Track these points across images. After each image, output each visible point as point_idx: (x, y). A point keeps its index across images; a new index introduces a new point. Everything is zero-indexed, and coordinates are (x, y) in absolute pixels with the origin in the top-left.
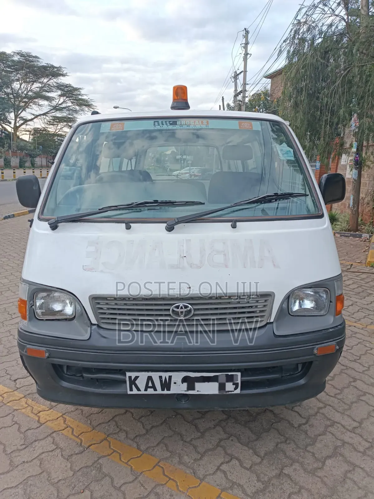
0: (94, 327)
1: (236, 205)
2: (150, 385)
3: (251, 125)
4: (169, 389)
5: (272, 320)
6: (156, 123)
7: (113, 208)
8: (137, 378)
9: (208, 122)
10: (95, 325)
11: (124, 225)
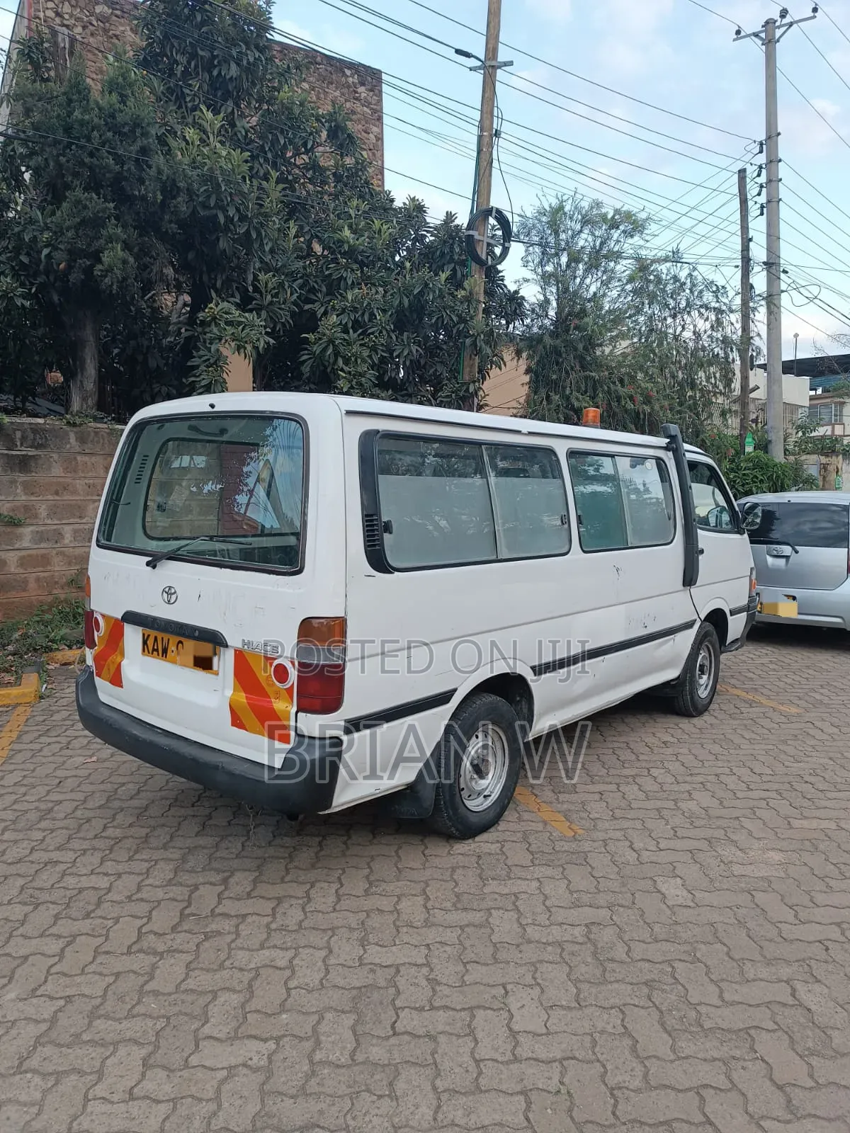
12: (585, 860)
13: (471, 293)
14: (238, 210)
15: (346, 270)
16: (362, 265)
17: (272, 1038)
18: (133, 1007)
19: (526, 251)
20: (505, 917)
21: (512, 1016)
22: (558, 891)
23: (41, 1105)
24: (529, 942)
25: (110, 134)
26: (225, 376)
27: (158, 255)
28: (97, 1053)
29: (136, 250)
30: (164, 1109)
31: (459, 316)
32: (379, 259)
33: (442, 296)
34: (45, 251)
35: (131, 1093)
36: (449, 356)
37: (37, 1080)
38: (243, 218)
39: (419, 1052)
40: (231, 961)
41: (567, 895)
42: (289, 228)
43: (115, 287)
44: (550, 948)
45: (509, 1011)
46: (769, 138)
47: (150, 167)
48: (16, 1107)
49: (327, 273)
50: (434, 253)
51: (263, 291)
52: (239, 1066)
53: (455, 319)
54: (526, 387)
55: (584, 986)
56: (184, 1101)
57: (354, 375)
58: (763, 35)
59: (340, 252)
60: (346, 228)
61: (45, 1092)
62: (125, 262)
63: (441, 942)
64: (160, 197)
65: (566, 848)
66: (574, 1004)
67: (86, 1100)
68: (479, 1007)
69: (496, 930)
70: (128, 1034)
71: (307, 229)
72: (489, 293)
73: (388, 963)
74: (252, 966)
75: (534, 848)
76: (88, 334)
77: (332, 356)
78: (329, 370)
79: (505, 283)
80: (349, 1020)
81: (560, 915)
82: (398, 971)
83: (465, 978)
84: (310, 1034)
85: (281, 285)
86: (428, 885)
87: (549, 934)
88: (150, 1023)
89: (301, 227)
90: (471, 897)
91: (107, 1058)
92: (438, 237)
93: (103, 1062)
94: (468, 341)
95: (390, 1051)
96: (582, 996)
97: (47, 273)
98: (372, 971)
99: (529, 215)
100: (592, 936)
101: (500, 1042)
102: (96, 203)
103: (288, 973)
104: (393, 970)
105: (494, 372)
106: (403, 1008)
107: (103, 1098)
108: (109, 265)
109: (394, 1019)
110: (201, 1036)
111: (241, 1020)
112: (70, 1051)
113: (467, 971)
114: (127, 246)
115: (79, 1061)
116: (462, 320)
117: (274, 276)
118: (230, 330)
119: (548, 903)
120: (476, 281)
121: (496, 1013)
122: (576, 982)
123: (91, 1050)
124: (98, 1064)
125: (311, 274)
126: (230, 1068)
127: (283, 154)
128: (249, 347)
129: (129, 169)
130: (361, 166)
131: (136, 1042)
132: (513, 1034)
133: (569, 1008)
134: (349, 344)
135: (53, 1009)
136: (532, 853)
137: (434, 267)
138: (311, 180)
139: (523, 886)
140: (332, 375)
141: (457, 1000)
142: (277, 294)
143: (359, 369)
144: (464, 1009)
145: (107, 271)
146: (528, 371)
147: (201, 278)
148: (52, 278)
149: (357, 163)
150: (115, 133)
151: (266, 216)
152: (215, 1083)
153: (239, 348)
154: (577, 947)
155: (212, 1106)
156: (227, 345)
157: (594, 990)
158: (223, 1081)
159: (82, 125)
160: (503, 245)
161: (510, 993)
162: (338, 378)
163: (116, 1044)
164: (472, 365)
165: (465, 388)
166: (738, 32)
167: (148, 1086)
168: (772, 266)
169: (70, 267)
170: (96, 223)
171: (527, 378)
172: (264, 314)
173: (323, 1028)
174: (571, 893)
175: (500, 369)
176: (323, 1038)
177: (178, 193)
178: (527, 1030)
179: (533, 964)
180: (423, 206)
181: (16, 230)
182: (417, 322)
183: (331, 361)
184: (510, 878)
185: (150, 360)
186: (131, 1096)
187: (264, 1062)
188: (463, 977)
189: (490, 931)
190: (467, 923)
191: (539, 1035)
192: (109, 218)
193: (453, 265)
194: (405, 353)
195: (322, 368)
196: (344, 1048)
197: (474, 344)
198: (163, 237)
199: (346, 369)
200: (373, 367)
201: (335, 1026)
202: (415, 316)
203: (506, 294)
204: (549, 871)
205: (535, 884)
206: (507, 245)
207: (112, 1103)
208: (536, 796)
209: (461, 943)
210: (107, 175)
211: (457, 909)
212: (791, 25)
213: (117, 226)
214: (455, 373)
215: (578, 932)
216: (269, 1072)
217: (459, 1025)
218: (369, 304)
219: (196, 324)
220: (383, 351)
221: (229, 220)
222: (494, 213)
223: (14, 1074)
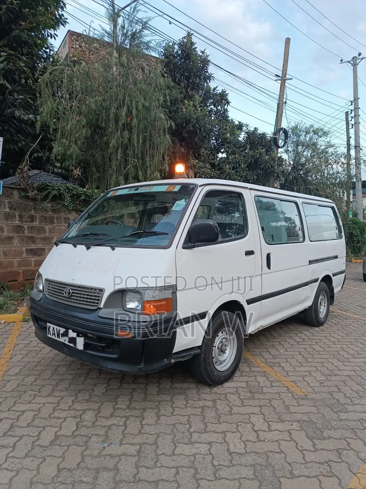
2: (54, 333)
3: (174, 188)
4: (59, 338)
5: (101, 307)
8: (50, 327)
9: (153, 188)
10: (45, 295)
13: (275, 158)
46: (355, 100)
58: (352, 62)
120: (276, 153)
160: (285, 141)
166: (342, 61)
168: (357, 147)
194: (252, 178)
212: (363, 59)
220: (244, 177)
222: (282, 130)
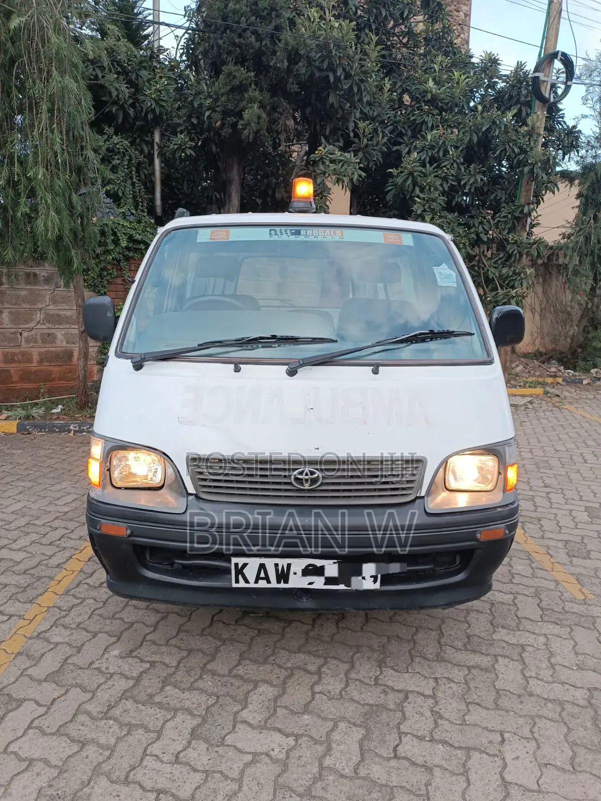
0: (191, 498)
1: (379, 344)
2: (262, 575)
3: (400, 239)
4: (286, 582)
5: (423, 494)
6: (273, 232)
7: (218, 344)
8: (245, 565)
9: (342, 233)
10: (191, 494)
11: (232, 366)
12: (593, 624)
13: (533, 128)
14: (344, 70)
15: (428, 116)
16: (441, 110)
17: (293, 734)
18: (196, 681)
19: (587, 91)
20: (510, 666)
21: (505, 766)
22: (563, 650)
23: (112, 749)
24: (531, 694)
25: (253, 18)
26: (328, 203)
27: (283, 111)
28: (161, 714)
29: (268, 108)
30: (198, 777)
31: (521, 148)
32: (457, 105)
33: (506, 132)
34: (207, 113)
35: (177, 757)
36: (509, 183)
37: (116, 727)
38: (348, 76)
39: (414, 780)
40: (274, 658)
41: (572, 655)
42: (384, 84)
43: (251, 137)
44: (550, 705)
45: (504, 759)
47: (280, 40)
48: (95, 748)
49: (412, 118)
50: (503, 97)
51: (361, 136)
52: (263, 754)
53: (517, 150)
54: (577, 210)
55: (579, 750)
56: (215, 775)
57: (427, 201)
59: (424, 101)
60: (430, 80)
61: (119, 739)
62: (259, 117)
63: (448, 678)
64: (286, 64)
65: (576, 610)
66: (568, 767)
67: (145, 754)
68: (475, 749)
69: (501, 676)
70: (187, 704)
71: (399, 84)
72: (550, 130)
73: (399, 688)
74: (289, 665)
75: (543, 605)
76: (235, 174)
77: (411, 186)
78: (407, 197)
79: (565, 119)
80: (358, 733)
81: (564, 674)
82: (407, 697)
83: (467, 717)
84: (324, 739)
85: (375, 130)
86: (443, 623)
87: (550, 691)
88: (204, 698)
89: (395, 83)
90: (480, 640)
91: (167, 721)
92: (507, 83)
93: (164, 724)
94: (526, 169)
95: (389, 773)
96: (577, 760)
97: (209, 131)
98: (385, 692)
99: (593, 57)
100: (593, 701)
101: (491, 790)
102: (243, 74)
103: (316, 677)
104: (402, 696)
105: (548, 196)
106: (406, 734)
107: (157, 756)
108: (248, 121)
109: (397, 742)
110: (239, 719)
111: (272, 711)
112: (144, 708)
113: (469, 711)
114: (262, 106)
115: (148, 719)
116: (523, 151)
117: (370, 124)
118: (332, 166)
119: (553, 660)
120: (538, 117)
121: (491, 759)
122: (573, 745)
123: (158, 711)
124: (160, 724)
125: (400, 121)
126: (255, 754)
127: (385, 26)
128: (346, 180)
129: (266, 44)
130: (447, 30)
131: (190, 713)
132: (505, 784)
133: (563, 770)
134: (425, 175)
135: (141, 670)
136: (542, 609)
137: (502, 109)
138: (405, 45)
139: (531, 639)
140: (410, 201)
141: (456, 737)
142: (372, 138)
143: (432, 196)
144: (460, 748)
145: (246, 125)
146: (579, 196)
147: (315, 127)
148: (212, 134)
149: (444, 27)
150: (257, 17)
151: (365, 73)
152: (241, 765)
153: (338, 181)
154: (576, 710)
155: (235, 786)
156: (329, 178)
157: (590, 757)
158: (248, 765)
159: (234, 14)
160: (565, 83)
161: (506, 742)
162: (415, 203)
163: (176, 710)
164: (529, 190)
165: (520, 209)
167: (191, 754)
169: (223, 124)
170: (241, 89)
171: (578, 202)
172: (360, 154)
173: (336, 736)
174: (576, 654)
175: (554, 193)
176: (334, 746)
177: (300, 61)
178: (519, 782)
179: (532, 717)
180: (498, 60)
181: (190, 99)
182: (483, 156)
183: (410, 189)
184: (519, 630)
185: (276, 194)
186: (177, 760)
187: (282, 756)
188: (464, 716)
189: (493, 675)
190: (475, 664)
191: (530, 791)
192: (250, 84)
193: (519, 106)
194: (472, 181)
195: (401, 196)
196: (350, 759)
197: (532, 171)
198: (288, 96)
199: (422, 195)
200: (443, 193)
201: (346, 736)
202: (482, 151)
203: (565, 130)
204: (557, 630)
205: (542, 640)
206: (569, 83)
207: (162, 762)
208: (551, 556)
209: (466, 683)
210: (250, 51)
211: (467, 650)
213: (255, 90)
214: (512, 198)
215: (580, 695)
216: (285, 766)
217: (455, 762)
218: (444, 142)
219: (310, 164)
220: (452, 180)
221: (337, 79)
222: (559, 56)
223: (102, 718)
